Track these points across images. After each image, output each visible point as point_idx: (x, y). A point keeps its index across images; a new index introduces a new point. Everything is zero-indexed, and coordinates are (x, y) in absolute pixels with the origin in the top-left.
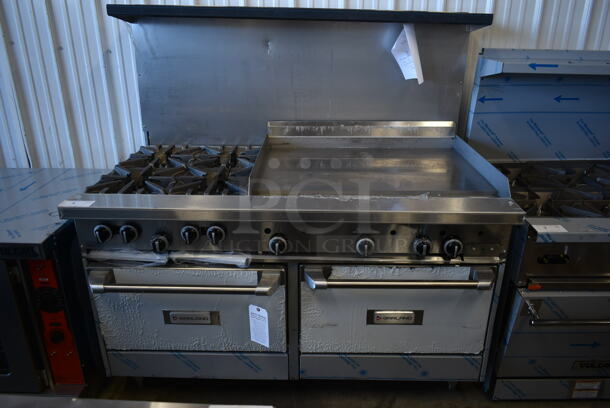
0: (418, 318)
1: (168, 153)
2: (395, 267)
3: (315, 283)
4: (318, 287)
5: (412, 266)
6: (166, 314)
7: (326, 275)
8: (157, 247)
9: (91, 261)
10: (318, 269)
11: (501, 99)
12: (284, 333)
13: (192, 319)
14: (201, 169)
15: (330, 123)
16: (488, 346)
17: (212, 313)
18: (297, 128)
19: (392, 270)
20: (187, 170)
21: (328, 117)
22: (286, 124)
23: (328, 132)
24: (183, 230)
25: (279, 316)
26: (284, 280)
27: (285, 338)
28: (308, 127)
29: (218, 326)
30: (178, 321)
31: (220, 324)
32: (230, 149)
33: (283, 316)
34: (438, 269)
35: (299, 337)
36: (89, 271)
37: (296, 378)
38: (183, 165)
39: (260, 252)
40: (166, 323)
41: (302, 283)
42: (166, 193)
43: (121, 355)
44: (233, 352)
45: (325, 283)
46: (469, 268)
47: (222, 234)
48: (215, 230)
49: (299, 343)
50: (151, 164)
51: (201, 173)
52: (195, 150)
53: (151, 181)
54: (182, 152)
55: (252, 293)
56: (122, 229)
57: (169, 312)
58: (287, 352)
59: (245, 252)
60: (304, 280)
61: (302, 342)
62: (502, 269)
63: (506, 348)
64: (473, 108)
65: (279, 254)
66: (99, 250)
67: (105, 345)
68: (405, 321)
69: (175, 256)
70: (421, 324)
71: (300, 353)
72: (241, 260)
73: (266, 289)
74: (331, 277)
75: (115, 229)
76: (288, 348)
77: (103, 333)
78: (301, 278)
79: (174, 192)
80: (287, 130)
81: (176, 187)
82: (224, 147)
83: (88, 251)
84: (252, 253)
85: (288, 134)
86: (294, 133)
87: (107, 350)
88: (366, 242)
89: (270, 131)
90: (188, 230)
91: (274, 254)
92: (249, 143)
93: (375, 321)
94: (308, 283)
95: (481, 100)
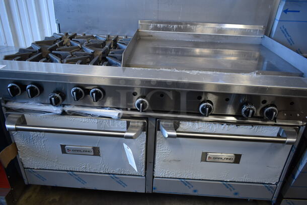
0: (237, 159)
1: (71, 38)
2: (225, 124)
3: (167, 133)
4: (170, 136)
5: (237, 124)
6: (63, 147)
7: (176, 128)
8: (53, 101)
9: (8, 109)
10: (171, 124)
11: (299, 11)
12: (144, 164)
13: (80, 151)
14: (91, 48)
15: (181, 23)
16: (282, 179)
17: (94, 148)
18: (158, 25)
19: (223, 126)
20: (81, 49)
21: (179, 19)
22: (151, 23)
23: (179, 29)
24: (73, 90)
25: (141, 152)
26: (145, 128)
27: (144, 167)
28: (166, 25)
29: (98, 157)
30: (71, 152)
31: (99, 155)
32: (113, 37)
33: (143, 152)
34: (256, 128)
35: (154, 167)
36: (7, 115)
37: (151, 192)
38: (79, 45)
39: (129, 109)
40: (63, 153)
41: (158, 132)
42: (62, 63)
43: (33, 171)
44: (109, 174)
45: (175, 134)
46: (279, 128)
47: (101, 94)
48: (96, 92)
49: (153, 170)
50: (57, 44)
51: (90, 51)
52: (89, 37)
53: (54, 54)
54: (81, 38)
55: (122, 136)
56: (28, 87)
57: (65, 145)
58: (145, 176)
59: (118, 109)
60: (159, 130)
61: (156, 170)
62: (302, 130)
63: (294, 180)
64: (278, 17)
65: (142, 111)
66: (14, 102)
67: (23, 165)
68: (228, 161)
69: (67, 109)
70: (238, 163)
71: (153, 177)
72: (114, 113)
73: (132, 134)
74: (179, 129)
75: (23, 87)
76: (146, 173)
77: (20, 157)
78: (158, 128)
79: (67, 62)
80: (151, 27)
81: (71, 59)
82: (109, 36)
83: (6, 102)
84: (123, 109)
85: (152, 29)
86: (156, 28)
87: (25, 168)
88: (207, 106)
89: (140, 27)
90: (76, 91)
91: (139, 111)
92: (126, 35)
93: (207, 160)
94: (162, 132)
95: (285, 11)
